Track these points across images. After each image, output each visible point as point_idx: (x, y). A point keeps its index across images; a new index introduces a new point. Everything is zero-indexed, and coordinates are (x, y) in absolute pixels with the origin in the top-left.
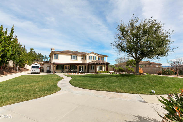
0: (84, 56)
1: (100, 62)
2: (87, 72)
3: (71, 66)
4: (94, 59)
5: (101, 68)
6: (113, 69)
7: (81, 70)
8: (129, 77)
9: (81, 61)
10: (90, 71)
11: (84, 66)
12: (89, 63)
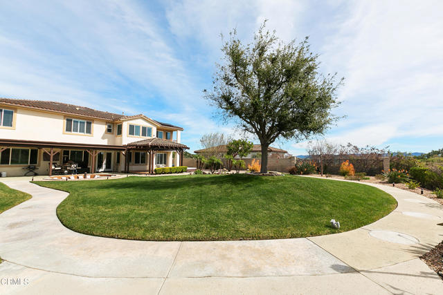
0: (114, 125)
1: (163, 142)
2: (123, 170)
3: (66, 153)
4: (144, 134)
5: (163, 160)
6: (197, 162)
7: (104, 166)
8: (249, 183)
9: (103, 138)
10: (133, 167)
11: (113, 153)
12: (129, 145)
